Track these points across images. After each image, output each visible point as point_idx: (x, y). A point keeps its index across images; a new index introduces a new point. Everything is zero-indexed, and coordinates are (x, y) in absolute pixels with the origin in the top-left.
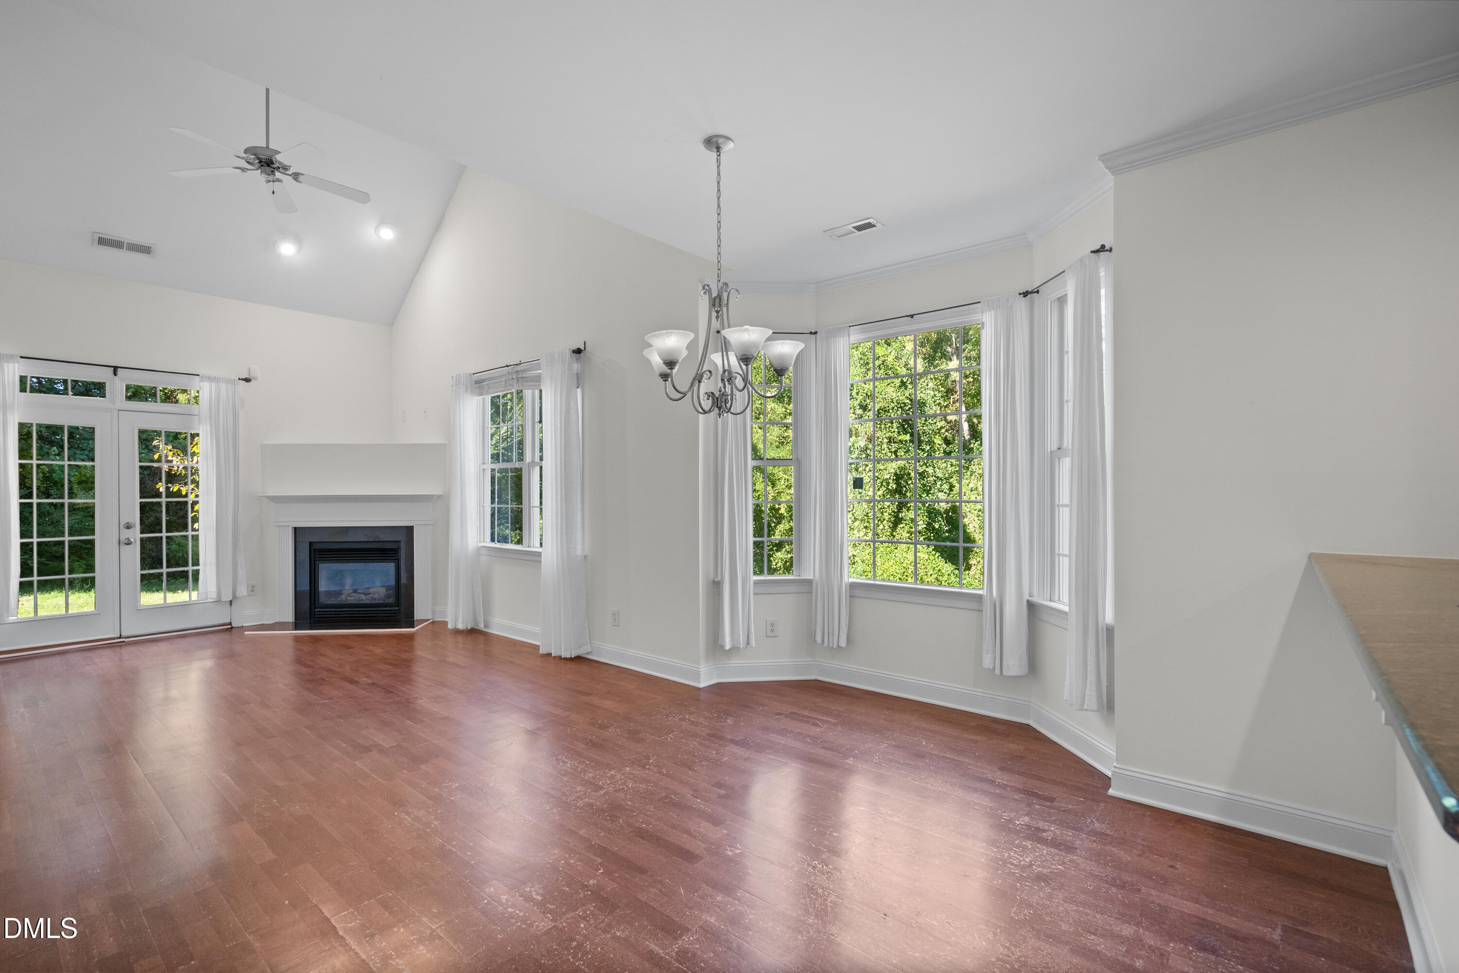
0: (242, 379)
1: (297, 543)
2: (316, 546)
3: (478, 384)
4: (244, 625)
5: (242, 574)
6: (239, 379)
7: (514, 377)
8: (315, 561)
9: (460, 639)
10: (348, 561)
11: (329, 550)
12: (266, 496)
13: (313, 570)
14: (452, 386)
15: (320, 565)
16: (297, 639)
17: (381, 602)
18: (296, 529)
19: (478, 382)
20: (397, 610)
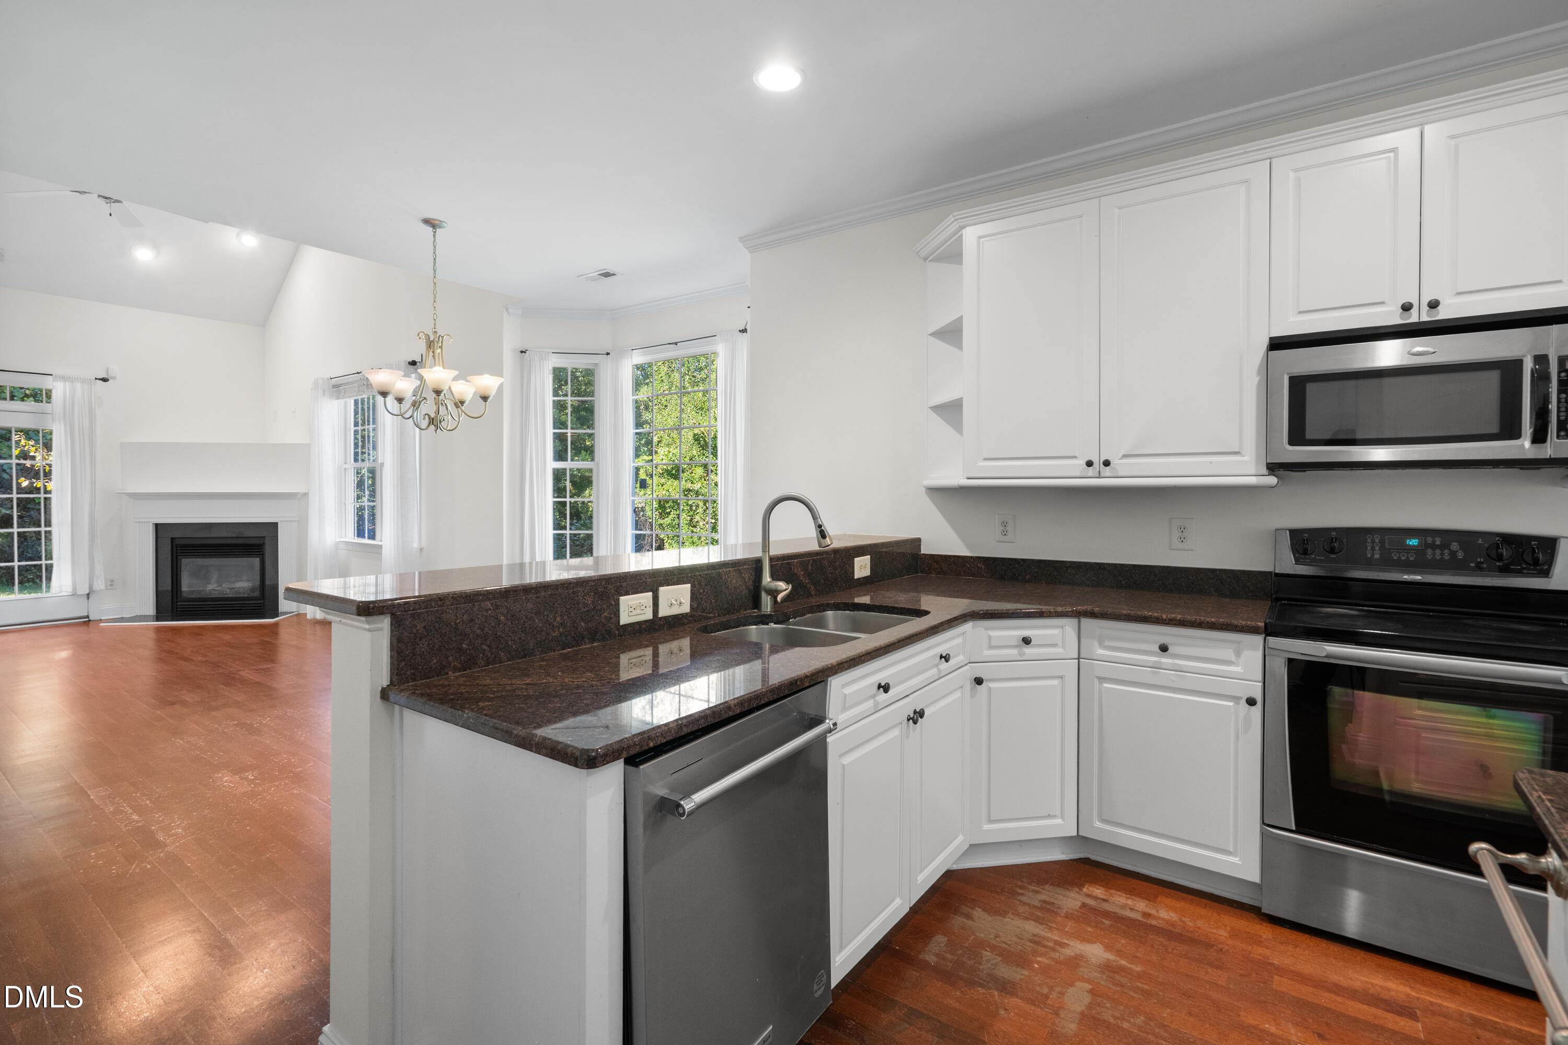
0: (99, 379)
1: (159, 539)
2: (177, 542)
3: (337, 388)
4: (102, 618)
5: (99, 569)
6: (96, 379)
7: (365, 383)
8: (177, 556)
9: (318, 628)
10: (211, 556)
11: (193, 546)
12: (126, 494)
13: (175, 563)
14: (312, 390)
15: (183, 560)
16: (158, 630)
17: (245, 595)
18: (157, 526)
19: (336, 386)
20: (261, 603)
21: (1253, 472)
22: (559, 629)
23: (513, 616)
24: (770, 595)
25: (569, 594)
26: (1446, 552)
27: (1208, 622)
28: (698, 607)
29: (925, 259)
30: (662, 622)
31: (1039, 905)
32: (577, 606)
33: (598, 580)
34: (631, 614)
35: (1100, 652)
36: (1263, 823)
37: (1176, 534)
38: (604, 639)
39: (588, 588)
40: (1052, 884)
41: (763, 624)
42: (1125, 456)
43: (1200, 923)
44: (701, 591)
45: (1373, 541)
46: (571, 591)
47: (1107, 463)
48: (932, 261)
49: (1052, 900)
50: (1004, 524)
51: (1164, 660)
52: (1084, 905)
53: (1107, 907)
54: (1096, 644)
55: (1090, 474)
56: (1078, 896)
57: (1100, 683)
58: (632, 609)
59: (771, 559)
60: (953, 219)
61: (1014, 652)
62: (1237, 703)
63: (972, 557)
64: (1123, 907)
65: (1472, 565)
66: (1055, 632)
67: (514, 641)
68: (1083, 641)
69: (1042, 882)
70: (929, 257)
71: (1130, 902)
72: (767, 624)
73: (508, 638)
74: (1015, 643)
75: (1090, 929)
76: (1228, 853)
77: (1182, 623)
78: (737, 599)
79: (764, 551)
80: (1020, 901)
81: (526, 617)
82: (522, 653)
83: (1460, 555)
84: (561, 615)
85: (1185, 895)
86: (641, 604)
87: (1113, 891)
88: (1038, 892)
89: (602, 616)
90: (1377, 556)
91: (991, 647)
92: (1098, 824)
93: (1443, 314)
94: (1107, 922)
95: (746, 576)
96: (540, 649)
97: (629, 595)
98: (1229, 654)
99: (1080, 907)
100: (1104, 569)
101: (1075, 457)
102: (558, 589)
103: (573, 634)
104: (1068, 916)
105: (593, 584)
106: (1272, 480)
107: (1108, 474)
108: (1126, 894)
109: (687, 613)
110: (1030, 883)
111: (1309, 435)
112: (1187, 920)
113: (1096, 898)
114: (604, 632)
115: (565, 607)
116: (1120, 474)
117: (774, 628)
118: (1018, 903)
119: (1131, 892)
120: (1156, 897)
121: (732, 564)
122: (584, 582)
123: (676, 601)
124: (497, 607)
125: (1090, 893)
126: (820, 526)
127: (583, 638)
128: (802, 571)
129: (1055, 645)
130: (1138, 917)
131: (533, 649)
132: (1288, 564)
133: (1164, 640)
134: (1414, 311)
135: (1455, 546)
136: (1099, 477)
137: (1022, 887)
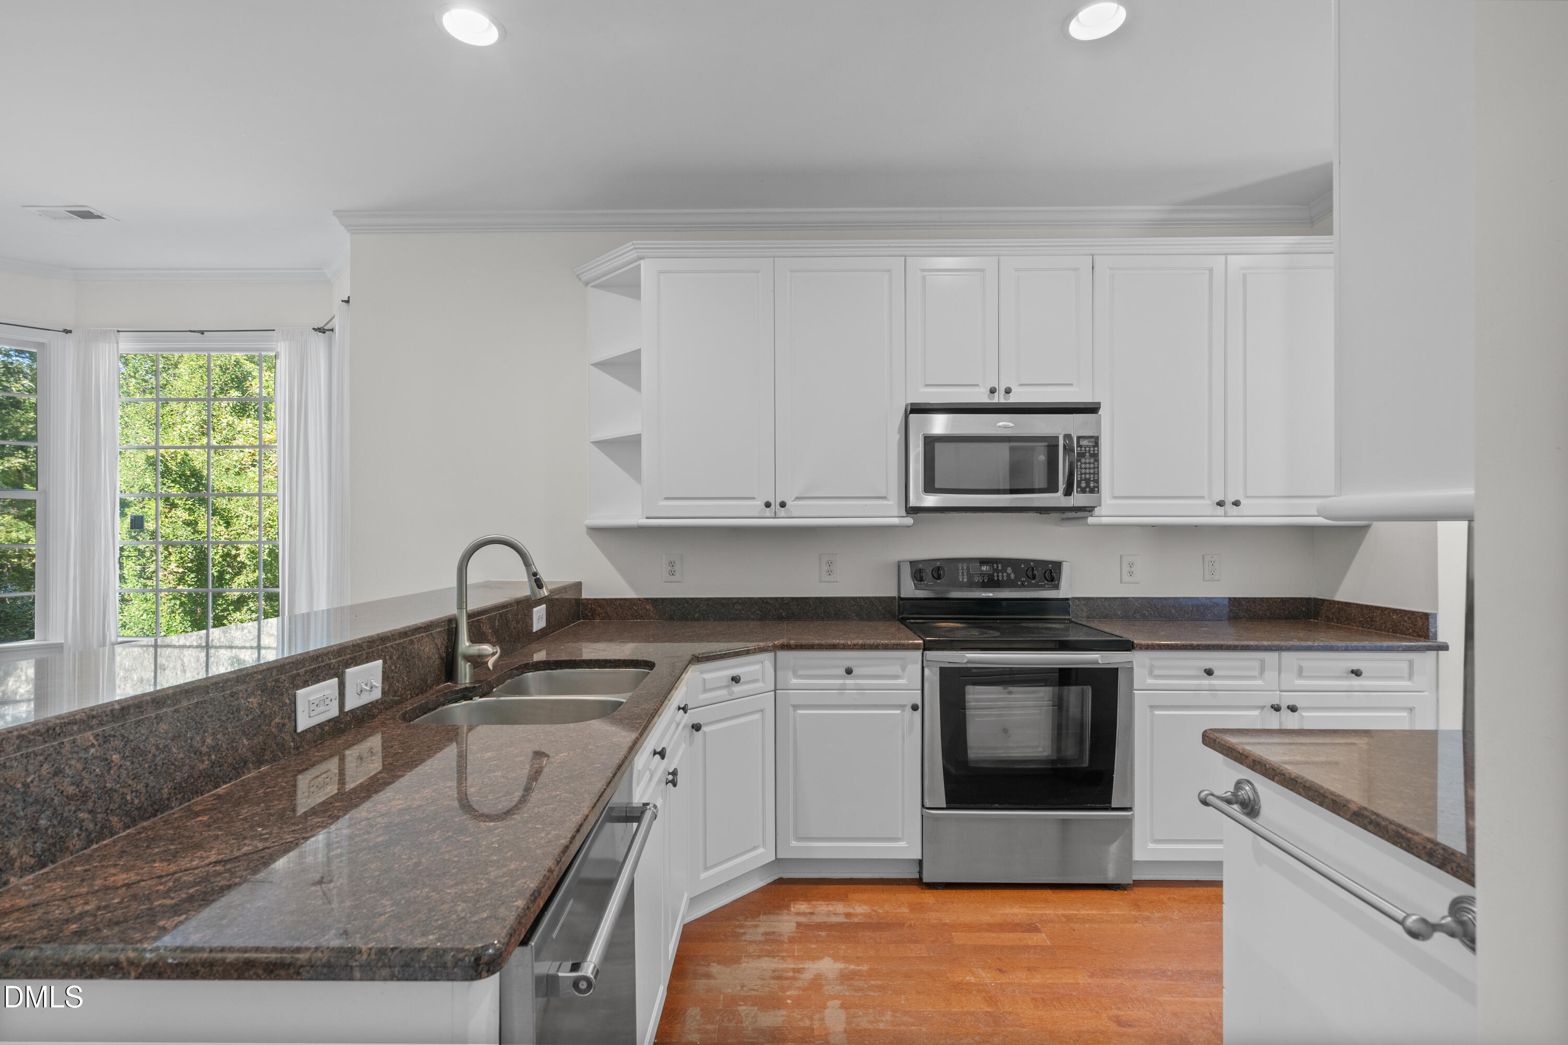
21: (896, 514)
22: (210, 756)
23: (134, 750)
24: (469, 661)
25: (225, 698)
26: (1005, 574)
27: (883, 644)
28: (389, 690)
29: (587, 284)
30: (349, 719)
31: (762, 938)
32: (236, 714)
33: (268, 669)
34: (313, 714)
35: (794, 681)
36: (923, 806)
37: (825, 568)
38: (274, 759)
39: (253, 684)
40: (765, 914)
41: (465, 700)
42: (798, 498)
43: (887, 907)
44: (393, 667)
45: (963, 569)
46: (228, 692)
47: (783, 505)
48: (594, 286)
49: (772, 930)
50: (672, 563)
51: (848, 682)
52: (799, 925)
53: (817, 919)
54: (791, 674)
55: (768, 514)
56: (790, 918)
57: (794, 710)
58: (313, 707)
59: (470, 616)
60: (632, 247)
61: (724, 692)
62: (903, 711)
63: (639, 599)
64: (828, 914)
65: (1019, 583)
66: (757, 667)
67: (137, 791)
68: (779, 673)
69: (755, 915)
70: (591, 282)
71: (831, 908)
72: (471, 699)
73: (125, 790)
74: (725, 683)
75: (814, 946)
76: (897, 839)
77: (863, 647)
78: (430, 671)
79: (460, 607)
80: (746, 941)
81: (157, 747)
82: (150, 809)
83: (1013, 576)
84: (214, 734)
85: (865, 887)
86: (325, 697)
87: (814, 903)
88: (756, 926)
89: (273, 723)
90: (965, 580)
91: (705, 691)
92: (794, 843)
93: (1014, 399)
94: (823, 934)
95: (438, 641)
96: (179, 796)
97: (309, 686)
98: (896, 669)
99: (797, 928)
100: (767, 603)
101: (753, 498)
102: (208, 693)
103: (230, 760)
104: (792, 940)
105: (260, 677)
106: (909, 521)
107: (783, 514)
108: (824, 901)
109: (377, 701)
110: (746, 919)
111: (937, 486)
112: (876, 908)
113: (804, 914)
114: (275, 748)
115: (219, 720)
116: (794, 515)
117: (479, 703)
118: (745, 943)
119: (827, 898)
120: (847, 896)
121: (425, 627)
122: (247, 675)
123: (366, 685)
124: (106, 739)
125: (798, 911)
126: (535, 574)
127: (246, 763)
128: (490, 628)
129: (756, 681)
130: (841, 919)
131: (168, 799)
132: (910, 590)
133: (849, 664)
134: (996, 394)
135: (1009, 570)
136: (775, 518)
137: (741, 926)
